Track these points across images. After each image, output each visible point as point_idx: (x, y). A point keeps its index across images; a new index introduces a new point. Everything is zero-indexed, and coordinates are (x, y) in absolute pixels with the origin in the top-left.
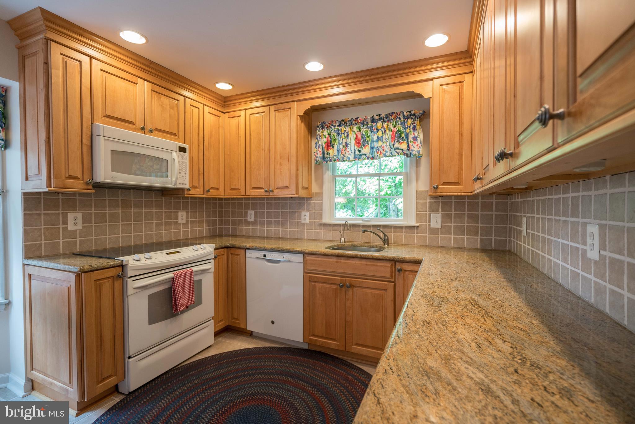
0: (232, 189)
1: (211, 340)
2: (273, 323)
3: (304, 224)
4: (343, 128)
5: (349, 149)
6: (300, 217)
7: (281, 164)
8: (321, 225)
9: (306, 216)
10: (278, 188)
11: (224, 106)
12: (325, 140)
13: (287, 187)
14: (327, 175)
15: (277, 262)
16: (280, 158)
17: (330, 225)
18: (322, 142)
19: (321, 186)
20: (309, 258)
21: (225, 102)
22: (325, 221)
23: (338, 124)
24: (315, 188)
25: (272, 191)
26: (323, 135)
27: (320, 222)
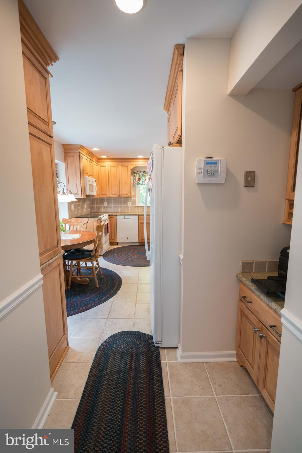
0: (102, 194)
1: (109, 246)
2: (128, 238)
3: (129, 207)
4: (144, 174)
5: (146, 181)
6: (127, 204)
7: (124, 186)
8: (136, 207)
9: (129, 204)
10: (123, 194)
11: (97, 161)
12: (138, 177)
13: (127, 194)
14: (137, 190)
15: (129, 218)
16: (124, 184)
17: (139, 207)
18: (137, 178)
19: (135, 193)
20: (140, 216)
21: (98, 160)
22: (137, 205)
23: (142, 172)
24: (133, 194)
25: (121, 195)
26: (137, 176)
27: (136, 206)
